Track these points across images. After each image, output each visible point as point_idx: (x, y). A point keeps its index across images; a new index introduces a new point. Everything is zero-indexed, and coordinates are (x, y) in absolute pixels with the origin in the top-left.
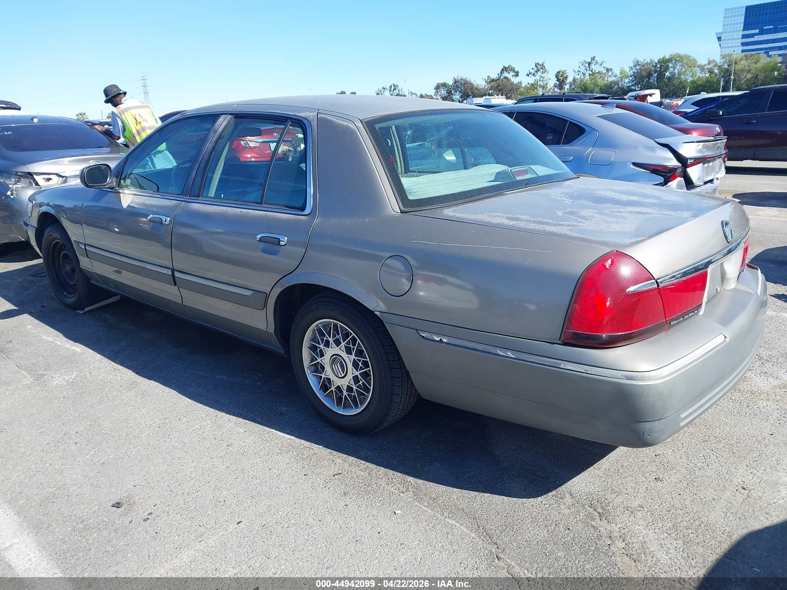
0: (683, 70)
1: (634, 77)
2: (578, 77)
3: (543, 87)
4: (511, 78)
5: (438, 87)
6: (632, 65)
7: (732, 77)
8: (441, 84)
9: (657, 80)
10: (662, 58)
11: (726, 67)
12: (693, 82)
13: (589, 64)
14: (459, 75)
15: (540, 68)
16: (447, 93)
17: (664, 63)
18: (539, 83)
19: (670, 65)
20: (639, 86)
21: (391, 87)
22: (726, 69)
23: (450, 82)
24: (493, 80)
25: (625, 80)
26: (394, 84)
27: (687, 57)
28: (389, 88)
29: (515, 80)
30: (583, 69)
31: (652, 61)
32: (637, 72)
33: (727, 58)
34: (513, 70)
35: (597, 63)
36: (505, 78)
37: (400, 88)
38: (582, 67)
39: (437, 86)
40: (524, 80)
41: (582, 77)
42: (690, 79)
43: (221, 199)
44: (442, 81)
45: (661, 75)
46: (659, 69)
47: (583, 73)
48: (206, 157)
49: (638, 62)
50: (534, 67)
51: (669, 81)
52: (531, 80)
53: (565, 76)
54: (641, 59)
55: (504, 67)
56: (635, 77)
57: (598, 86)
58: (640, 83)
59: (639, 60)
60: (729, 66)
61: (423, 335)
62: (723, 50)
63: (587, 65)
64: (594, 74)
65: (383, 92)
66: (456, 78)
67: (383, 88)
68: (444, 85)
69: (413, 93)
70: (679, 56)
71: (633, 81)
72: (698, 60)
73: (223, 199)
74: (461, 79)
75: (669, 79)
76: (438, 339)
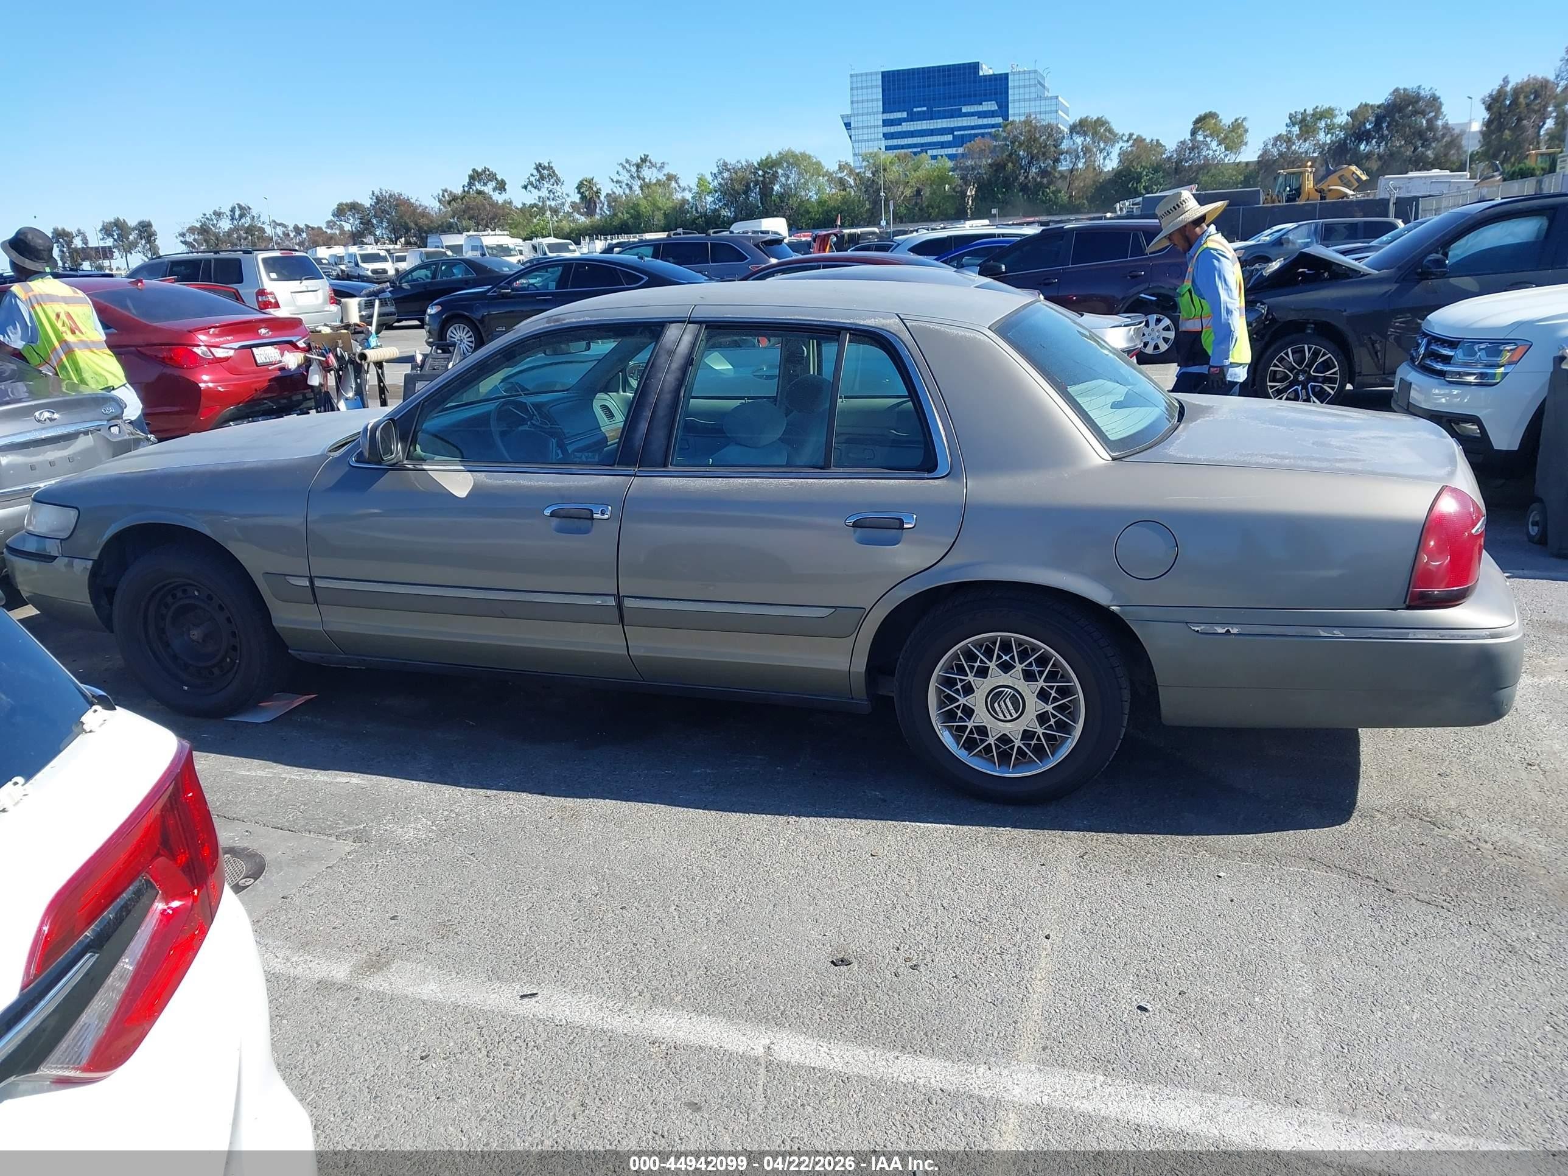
0: (802, 181)
1: (722, 192)
2: (619, 191)
3: (555, 211)
4: (491, 193)
5: (341, 211)
6: (715, 171)
7: (882, 194)
8: (347, 205)
9: (761, 199)
10: (764, 158)
11: (869, 174)
12: (821, 203)
13: (638, 166)
14: (383, 188)
15: (545, 173)
16: (361, 223)
17: (769, 165)
18: (548, 203)
19: (780, 171)
20: (732, 209)
21: (233, 210)
22: (869, 179)
23: (367, 202)
24: (454, 198)
25: (707, 198)
26: (239, 206)
27: (805, 157)
28: (229, 213)
29: (499, 198)
30: (625, 177)
31: (750, 165)
32: (726, 184)
33: (871, 161)
34: (493, 177)
35: (653, 165)
36: (479, 192)
37: (254, 212)
38: (623, 172)
39: (338, 209)
40: (518, 197)
41: (627, 191)
42: (815, 196)
43: (709, 465)
44: (349, 200)
45: (766, 192)
46: (761, 179)
47: (627, 185)
48: (667, 397)
49: (725, 164)
50: (535, 172)
51: (782, 202)
52: (531, 198)
53: (595, 189)
54: (732, 161)
55: (474, 170)
56: (724, 193)
57: (659, 209)
58: (732, 203)
59: (728, 161)
60: (874, 175)
61: (1197, 629)
62: (856, 145)
63: (634, 169)
64: (648, 186)
65: (215, 222)
66: (377, 192)
67: (215, 213)
68: (354, 207)
69: (279, 222)
70: (794, 156)
71: (720, 201)
72: (823, 163)
73: (712, 465)
74: (390, 196)
75: (781, 197)
76: (1224, 631)
